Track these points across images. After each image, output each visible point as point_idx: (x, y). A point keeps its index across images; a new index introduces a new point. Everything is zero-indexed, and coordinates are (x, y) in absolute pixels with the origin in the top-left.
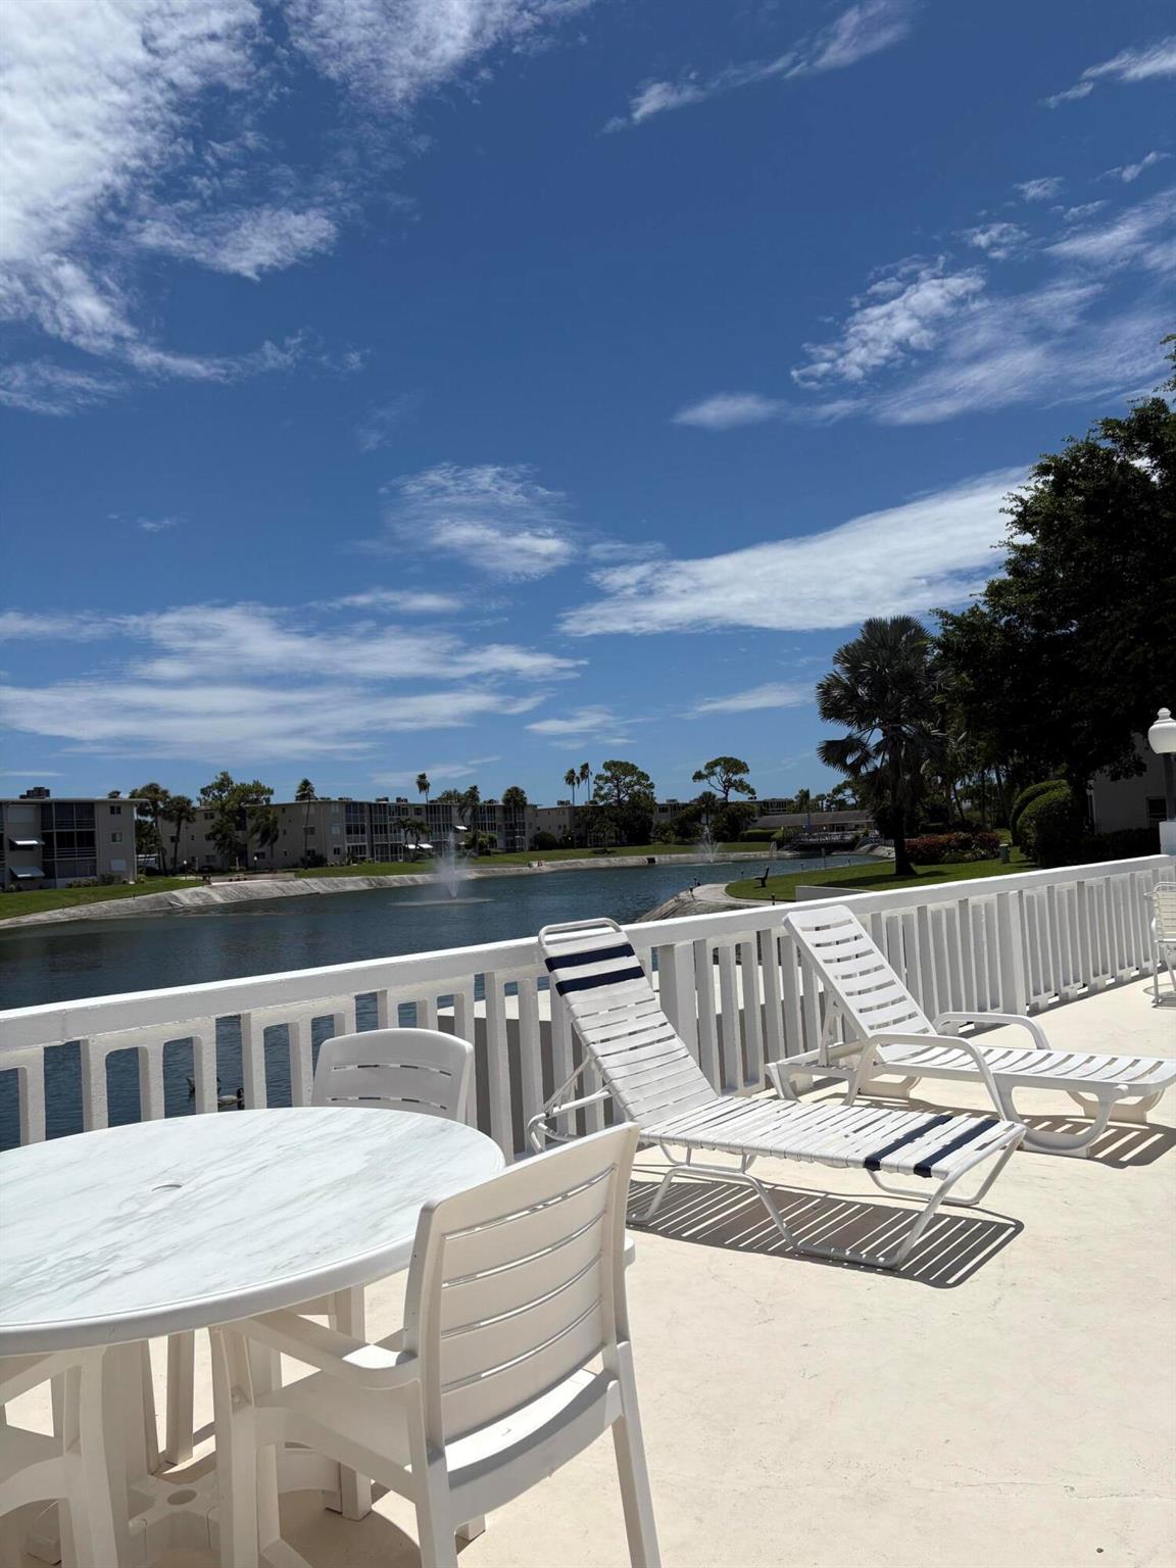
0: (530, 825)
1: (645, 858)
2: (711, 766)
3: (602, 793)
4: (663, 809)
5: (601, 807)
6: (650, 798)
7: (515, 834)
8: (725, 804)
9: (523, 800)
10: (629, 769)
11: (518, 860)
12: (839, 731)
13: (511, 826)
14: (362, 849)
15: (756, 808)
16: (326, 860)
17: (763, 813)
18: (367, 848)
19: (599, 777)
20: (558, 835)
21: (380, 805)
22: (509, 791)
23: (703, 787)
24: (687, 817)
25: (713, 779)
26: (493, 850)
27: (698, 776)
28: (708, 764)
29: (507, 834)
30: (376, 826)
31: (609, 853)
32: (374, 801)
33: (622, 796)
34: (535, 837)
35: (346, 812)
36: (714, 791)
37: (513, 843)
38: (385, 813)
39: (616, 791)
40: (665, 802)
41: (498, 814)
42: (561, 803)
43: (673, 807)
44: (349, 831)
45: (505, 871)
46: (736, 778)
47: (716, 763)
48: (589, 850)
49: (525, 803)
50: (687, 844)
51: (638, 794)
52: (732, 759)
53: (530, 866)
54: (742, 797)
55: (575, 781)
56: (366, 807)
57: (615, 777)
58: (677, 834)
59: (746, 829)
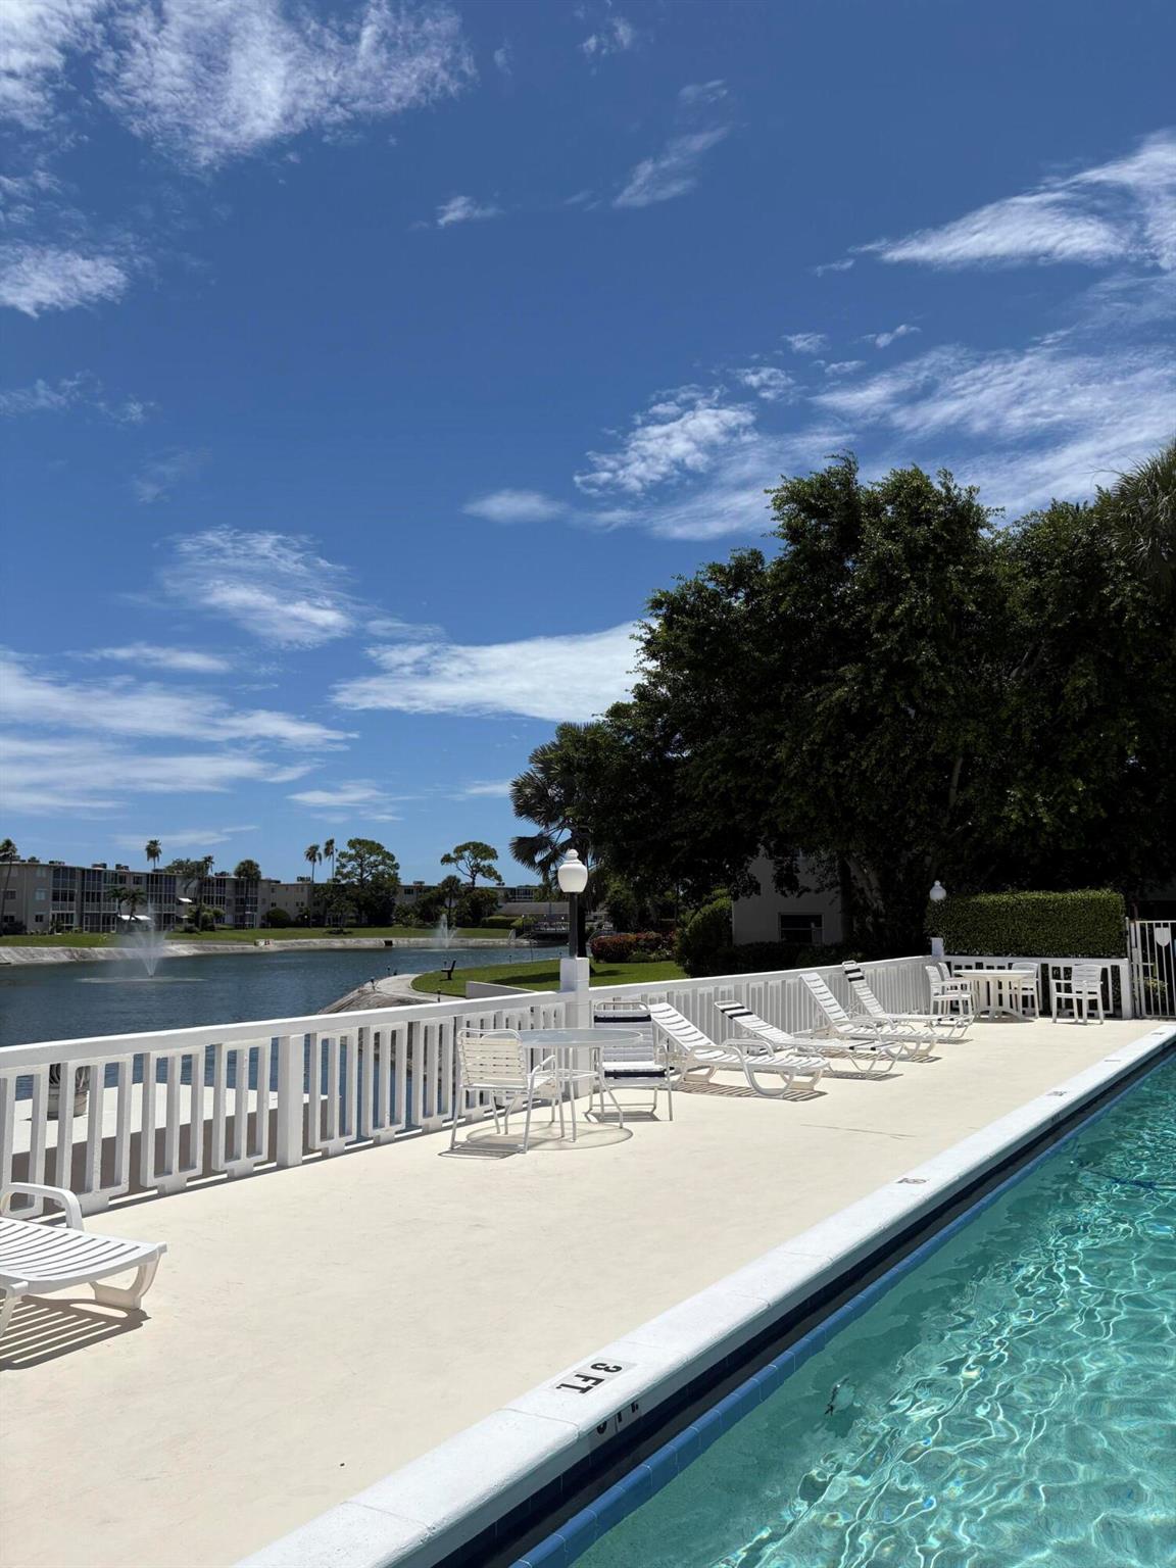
0: (264, 901)
1: (382, 940)
2: (460, 850)
3: (345, 871)
4: (408, 890)
5: (343, 886)
6: (395, 878)
7: (245, 909)
8: (471, 888)
9: (258, 874)
10: (374, 848)
11: (244, 937)
12: (531, 829)
13: (242, 901)
14: (69, 918)
15: (501, 894)
16: (25, 928)
17: (507, 899)
18: (75, 917)
19: (343, 855)
20: (293, 913)
21: (95, 871)
22: (242, 864)
23: (450, 870)
24: (430, 900)
25: (461, 863)
26: (217, 925)
27: (447, 859)
28: (458, 848)
29: (237, 910)
30: (88, 893)
31: (345, 933)
32: (90, 867)
33: (365, 875)
34: (268, 913)
35: (54, 877)
36: (459, 875)
37: (242, 919)
38: (99, 880)
39: (359, 870)
40: (412, 884)
41: (229, 888)
42: (302, 879)
43: (419, 888)
44: (55, 898)
45: (227, 949)
46: (486, 863)
47: (465, 847)
48: (324, 930)
49: (259, 877)
50: (429, 927)
51: (382, 874)
52: (481, 844)
53: (256, 944)
54: (491, 883)
55: (317, 858)
56: (79, 873)
57: (358, 856)
58: (420, 916)
59: (490, 914)
